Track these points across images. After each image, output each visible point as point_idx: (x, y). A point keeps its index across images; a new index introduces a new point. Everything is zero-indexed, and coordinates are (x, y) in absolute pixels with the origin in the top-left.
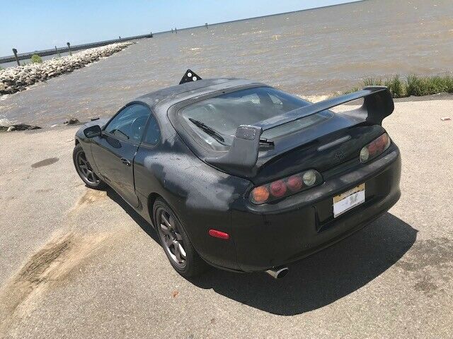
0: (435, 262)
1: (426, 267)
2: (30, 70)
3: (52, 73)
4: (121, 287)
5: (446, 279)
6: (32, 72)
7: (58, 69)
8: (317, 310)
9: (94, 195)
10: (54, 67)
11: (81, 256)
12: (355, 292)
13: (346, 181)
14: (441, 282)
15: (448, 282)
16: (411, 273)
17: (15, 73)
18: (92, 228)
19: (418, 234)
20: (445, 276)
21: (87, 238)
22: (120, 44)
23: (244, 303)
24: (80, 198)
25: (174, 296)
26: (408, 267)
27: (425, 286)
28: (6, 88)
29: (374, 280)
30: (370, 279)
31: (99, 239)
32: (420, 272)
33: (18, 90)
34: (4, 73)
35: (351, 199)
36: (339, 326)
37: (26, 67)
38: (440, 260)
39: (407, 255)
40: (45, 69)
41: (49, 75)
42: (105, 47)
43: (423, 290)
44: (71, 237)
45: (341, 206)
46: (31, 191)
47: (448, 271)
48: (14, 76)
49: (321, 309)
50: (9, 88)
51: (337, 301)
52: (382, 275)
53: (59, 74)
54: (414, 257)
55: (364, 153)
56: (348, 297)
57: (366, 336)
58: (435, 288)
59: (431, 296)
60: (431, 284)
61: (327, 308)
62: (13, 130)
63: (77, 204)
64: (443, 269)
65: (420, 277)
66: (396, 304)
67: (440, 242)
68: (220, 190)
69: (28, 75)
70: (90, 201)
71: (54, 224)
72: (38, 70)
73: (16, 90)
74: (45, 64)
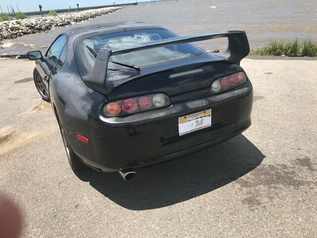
0: (268, 183)
1: (259, 186)
2: (46, 20)
3: (61, 24)
4: (27, 172)
5: (271, 198)
6: (47, 22)
7: (66, 21)
8: (157, 209)
9: (45, 105)
10: (63, 19)
11: (13, 147)
12: (194, 199)
13: (191, 106)
14: (266, 199)
15: (272, 200)
16: (245, 189)
17: (36, 21)
18: (31, 128)
19: (264, 159)
20: (271, 195)
21: (23, 135)
22: (113, 8)
23: (106, 196)
24: (34, 106)
25: (60, 184)
26: (245, 184)
27: (251, 201)
28: (27, 30)
29: (214, 191)
30: (210, 190)
31: (31, 136)
32: (253, 190)
33: (35, 32)
34: (28, 21)
35: (197, 122)
36: (169, 224)
37: (44, 18)
38: (273, 182)
39: (248, 175)
40: (56, 20)
41: (59, 24)
42: (102, 9)
43: (249, 204)
44: (13, 132)
45: (185, 127)
46: (5, 99)
47: (276, 191)
48: (34, 23)
49: (161, 208)
50: (30, 30)
51: (176, 204)
52: (221, 188)
53: (66, 24)
54: (253, 177)
55: (216, 86)
56: (186, 202)
57: (186, 235)
58: (259, 203)
59: (252, 210)
60: (257, 201)
61: (166, 208)
62: (19, 58)
63: (30, 110)
64: (273, 189)
65: (251, 193)
66: (221, 213)
67: (279, 168)
68: (85, 103)
69: (44, 23)
70: (40, 109)
71: (8, 122)
72: (52, 21)
73: (34, 33)
74: (57, 17)
